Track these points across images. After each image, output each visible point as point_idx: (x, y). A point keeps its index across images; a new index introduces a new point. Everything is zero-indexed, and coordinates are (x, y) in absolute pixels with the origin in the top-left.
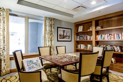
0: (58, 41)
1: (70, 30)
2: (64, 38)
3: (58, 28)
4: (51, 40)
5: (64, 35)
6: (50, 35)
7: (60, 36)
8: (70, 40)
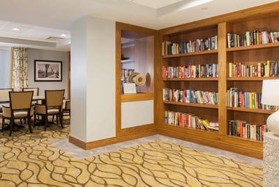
0: (35, 81)
1: (60, 64)
2: (47, 76)
3: (35, 61)
4: (23, 80)
5: (47, 71)
6: (21, 73)
7: (39, 73)
8: (60, 79)
